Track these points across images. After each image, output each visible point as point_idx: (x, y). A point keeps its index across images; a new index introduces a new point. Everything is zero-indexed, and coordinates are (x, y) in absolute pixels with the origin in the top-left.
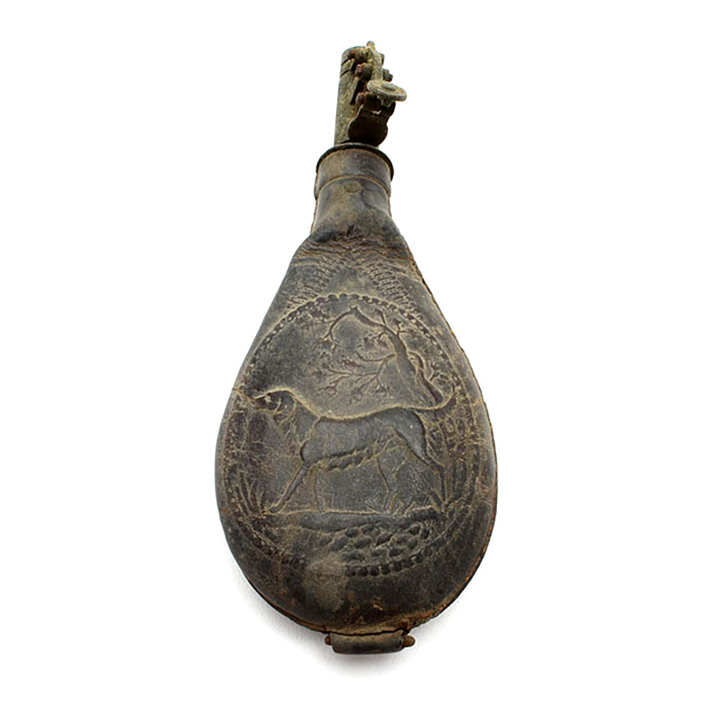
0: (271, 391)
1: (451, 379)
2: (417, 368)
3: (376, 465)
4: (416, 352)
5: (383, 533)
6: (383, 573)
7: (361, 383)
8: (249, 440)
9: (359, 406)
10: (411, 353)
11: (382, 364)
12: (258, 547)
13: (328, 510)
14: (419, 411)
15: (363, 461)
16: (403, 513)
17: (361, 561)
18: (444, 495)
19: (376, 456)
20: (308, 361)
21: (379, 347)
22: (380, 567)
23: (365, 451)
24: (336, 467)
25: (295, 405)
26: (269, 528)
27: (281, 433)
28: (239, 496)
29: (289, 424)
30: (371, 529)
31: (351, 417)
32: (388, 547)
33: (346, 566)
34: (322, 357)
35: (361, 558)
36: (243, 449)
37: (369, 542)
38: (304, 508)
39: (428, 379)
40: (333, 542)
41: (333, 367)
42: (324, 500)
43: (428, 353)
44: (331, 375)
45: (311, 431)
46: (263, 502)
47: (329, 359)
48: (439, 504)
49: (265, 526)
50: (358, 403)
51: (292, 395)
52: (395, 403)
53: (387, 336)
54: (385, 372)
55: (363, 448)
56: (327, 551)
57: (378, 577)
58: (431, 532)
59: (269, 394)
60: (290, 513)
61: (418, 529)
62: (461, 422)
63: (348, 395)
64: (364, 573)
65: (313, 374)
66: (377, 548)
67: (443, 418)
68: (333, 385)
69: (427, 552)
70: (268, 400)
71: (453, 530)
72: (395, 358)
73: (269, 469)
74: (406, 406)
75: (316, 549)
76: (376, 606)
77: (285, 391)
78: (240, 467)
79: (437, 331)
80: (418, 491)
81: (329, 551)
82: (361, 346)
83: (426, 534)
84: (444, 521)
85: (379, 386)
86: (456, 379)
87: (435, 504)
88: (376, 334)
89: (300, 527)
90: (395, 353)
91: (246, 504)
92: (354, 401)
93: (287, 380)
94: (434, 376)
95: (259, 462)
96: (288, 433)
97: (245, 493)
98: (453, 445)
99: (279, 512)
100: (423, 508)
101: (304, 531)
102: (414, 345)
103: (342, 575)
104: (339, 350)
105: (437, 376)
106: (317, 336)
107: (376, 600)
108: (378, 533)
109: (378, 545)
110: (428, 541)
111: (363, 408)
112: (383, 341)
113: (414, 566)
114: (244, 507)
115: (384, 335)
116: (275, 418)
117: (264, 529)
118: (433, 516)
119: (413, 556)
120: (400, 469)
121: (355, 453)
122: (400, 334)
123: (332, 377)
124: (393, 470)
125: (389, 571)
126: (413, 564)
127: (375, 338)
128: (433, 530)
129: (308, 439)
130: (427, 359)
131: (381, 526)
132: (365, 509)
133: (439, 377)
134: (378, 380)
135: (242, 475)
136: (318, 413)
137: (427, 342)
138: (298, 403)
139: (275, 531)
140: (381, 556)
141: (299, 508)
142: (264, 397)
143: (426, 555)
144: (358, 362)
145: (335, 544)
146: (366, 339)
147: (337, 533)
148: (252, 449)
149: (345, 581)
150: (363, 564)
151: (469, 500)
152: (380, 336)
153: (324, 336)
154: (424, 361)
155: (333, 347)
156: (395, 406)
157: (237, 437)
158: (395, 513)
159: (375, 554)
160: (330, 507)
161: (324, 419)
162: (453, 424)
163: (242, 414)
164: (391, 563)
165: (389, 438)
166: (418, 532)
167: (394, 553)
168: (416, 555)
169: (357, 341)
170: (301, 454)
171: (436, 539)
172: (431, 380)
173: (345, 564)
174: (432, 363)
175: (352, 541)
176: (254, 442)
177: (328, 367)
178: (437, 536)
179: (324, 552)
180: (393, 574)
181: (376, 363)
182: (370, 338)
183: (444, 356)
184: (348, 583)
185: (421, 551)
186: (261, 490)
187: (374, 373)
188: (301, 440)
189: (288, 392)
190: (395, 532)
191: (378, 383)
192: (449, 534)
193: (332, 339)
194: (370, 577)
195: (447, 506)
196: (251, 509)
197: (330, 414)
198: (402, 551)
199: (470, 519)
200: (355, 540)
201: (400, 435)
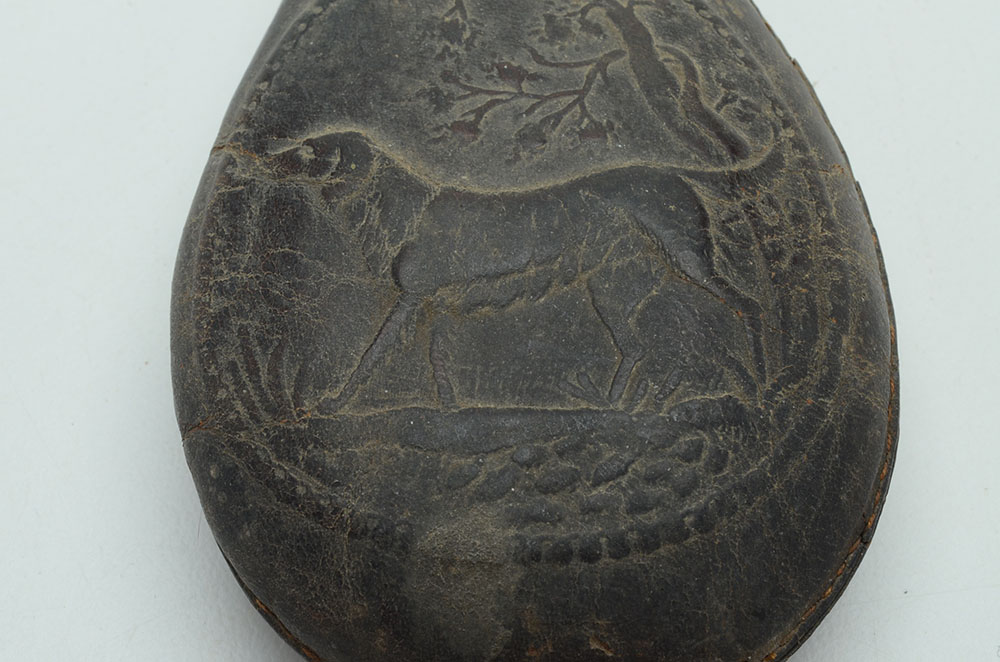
0: (313, 136)
1: (768, 112)
2: (681, 81)
3: (586, 298)
4: (679, 47)
5: (608, 455)
6: (613, 556)
7: (542, 113)
8: (260, 248)
9: (538, 165)
10: (666, 49)
11: (594, 72)
12: (289, 501)
13: (466, 404)
14: (691, 174)
15: (551, 291)
16: (659, 408)
17: (554, 524)
18: (761, 369)
19: (585, 277)
20: (404, 67)
21: (584, 34)
22: (603, 540)
23: (556, 267)
24: (482, 304)
25: (375, 165)
26: (316, 452)
27: (341, 227)
28: (238, 382)
29: (361, 207)
30: (578, 448)
31: (518, 190)
32: (623, 489)
33: (517, 537)
34: (441, 57)
35: (554, 518)
36: (247, 270)
37: (573, 479)
38: (405, 401)
39: (711, 106)
40: (481, 478)
41: (469, 78)
42: (455, 381)
43: (708, 52)
44: (465, 97)
45: (417, 219)
46: (299, 388)
47: (458, 61)
48: (751, 389)
49: (305, 448)
50: (536, 159)
51: (368, 140)
52: (629, 158)
53: (603, 11)
54: (601, 90)
55: (551, 259)
56: (466, 500)
57: (601, 564)
58: (731, 455)
59: (309, 142)
60: (371, 412)
61: (698, 448)
62: (798, 205)
63: (509, 142)
64: (563, 555)
65: (418, 95)
66: (594, 493)
67: (754, 194)
68: (472, 118)
69: (724, 506)
70: (307, 154)
71: (788, 455)
72: (627, 57)
73: (313, 309)
74: (656, 162)
75: (437, 497)
76: (594, 646)
77: (350, 133)
78: (240, 313)
79: (729, 10)
80: (694, 357)
81: (471, 501)
82: (537, 32)
83: (718, 462)
84: (764, 430)
85: (586, 120)
86: (780, 113)
87: (740, 389)
88: (577, 6)
89: (397, 446)
90: (625, 48)
91: (256, 399)
92: (524, 154)
93: (355, 109)
94: (725, 101)
95: (288, 295)
96: (359, 226)
97: (254, 372)
98: (778, 255)
99: (340, 413)
100: (708, 396)
101: (407, 455)
102: (673, 33)
103: (506, 561)
104: (483, 44)
105: (731, 101)
106: (425, 13)
107: (594, 626)
108: (597, 455)
109: (596, 484)
110: (725, 477)
111: (546, 168)
112: (595, 21)
113: (692, 540)
114: (251, 407)
115: (597, 9)
116: (327, 193)
117: (302, 455)
118: (735, 415)
119: (688, 513)
120: (647, 307)
121: (532, 271)
122: (635, 7)
123: (467, 101)
124: (629, 309)
125: (627, 551)
126: (687, 535)
127: (574, 14)
128: (735, 451)
129: (411, 239)
130: (706, 64)
131: (604, 439)
132: (561, 399)
133: (737, 104)
134: (583, 107)
135: (243, 331)
136: (435, 180)
137: (706, 29)
138: (384, 158)
139: (331, 459)
140: (605, 513)
141: (393, 402)
142: (297, 150)
143: (720, 514)
144: (532, 67)
145: (487, 482)
146: (550, 19)
147: (490, 458)
148: (269, 268)
149: (514, 576)
150: (561, 532)
151: (826, 387)
152: (584, 11)
153: (445, 11)
154: (698, 68)
155: (467, 35)
156: (627, 164)
157: (229, 246)
158: (638, 409)
159: (591, 510)
160: (472, 396)
161: (449, 195)
162: (777, 208)
163: (241, 192)
164: (631, 529)
165: (615, 234)
166: (698, 457)
167: (638, 507)
168: (696, 511)
169: (529, 22)
170: (395, 273)
171: (744, 475)
172: (718, 108)
173: (512, 532)
174: (718, 74)
175: (530, 477)
176: (272, 251)
177: (456, 81)
178: (747, 466)
179: (457, 506)
180: (637, 559)
181: (576, 70)
182: (560, 15)
183: (749, 63)
184: (522, 582)
185: (707, 503)
186: (292, 360)
187: (575, 92)
188: (392, 242)
189: (358, 135)
190: (640, 455)
191: (584, 113)
192: (780, 464)
193: (465, 17)
194: (578, 566)
195: (769, 395)
196: (269, 410)
197: (465, 182)
198: (658, 502)
199: (830, 431)
200: (536, 473)
201: (643, 228)
